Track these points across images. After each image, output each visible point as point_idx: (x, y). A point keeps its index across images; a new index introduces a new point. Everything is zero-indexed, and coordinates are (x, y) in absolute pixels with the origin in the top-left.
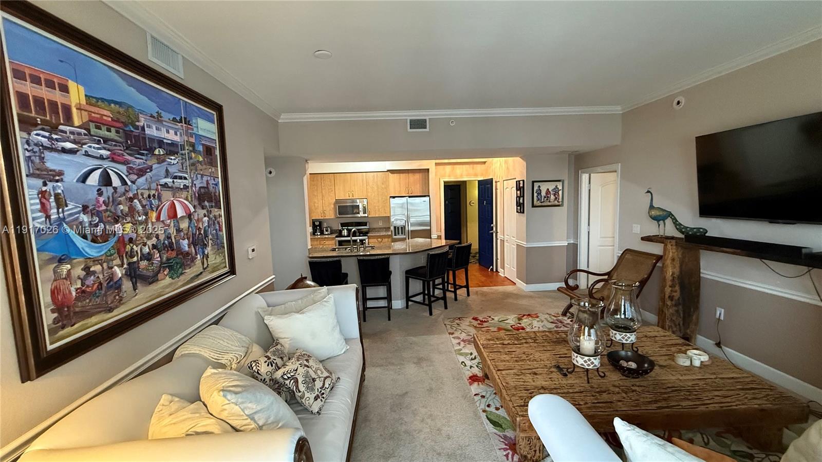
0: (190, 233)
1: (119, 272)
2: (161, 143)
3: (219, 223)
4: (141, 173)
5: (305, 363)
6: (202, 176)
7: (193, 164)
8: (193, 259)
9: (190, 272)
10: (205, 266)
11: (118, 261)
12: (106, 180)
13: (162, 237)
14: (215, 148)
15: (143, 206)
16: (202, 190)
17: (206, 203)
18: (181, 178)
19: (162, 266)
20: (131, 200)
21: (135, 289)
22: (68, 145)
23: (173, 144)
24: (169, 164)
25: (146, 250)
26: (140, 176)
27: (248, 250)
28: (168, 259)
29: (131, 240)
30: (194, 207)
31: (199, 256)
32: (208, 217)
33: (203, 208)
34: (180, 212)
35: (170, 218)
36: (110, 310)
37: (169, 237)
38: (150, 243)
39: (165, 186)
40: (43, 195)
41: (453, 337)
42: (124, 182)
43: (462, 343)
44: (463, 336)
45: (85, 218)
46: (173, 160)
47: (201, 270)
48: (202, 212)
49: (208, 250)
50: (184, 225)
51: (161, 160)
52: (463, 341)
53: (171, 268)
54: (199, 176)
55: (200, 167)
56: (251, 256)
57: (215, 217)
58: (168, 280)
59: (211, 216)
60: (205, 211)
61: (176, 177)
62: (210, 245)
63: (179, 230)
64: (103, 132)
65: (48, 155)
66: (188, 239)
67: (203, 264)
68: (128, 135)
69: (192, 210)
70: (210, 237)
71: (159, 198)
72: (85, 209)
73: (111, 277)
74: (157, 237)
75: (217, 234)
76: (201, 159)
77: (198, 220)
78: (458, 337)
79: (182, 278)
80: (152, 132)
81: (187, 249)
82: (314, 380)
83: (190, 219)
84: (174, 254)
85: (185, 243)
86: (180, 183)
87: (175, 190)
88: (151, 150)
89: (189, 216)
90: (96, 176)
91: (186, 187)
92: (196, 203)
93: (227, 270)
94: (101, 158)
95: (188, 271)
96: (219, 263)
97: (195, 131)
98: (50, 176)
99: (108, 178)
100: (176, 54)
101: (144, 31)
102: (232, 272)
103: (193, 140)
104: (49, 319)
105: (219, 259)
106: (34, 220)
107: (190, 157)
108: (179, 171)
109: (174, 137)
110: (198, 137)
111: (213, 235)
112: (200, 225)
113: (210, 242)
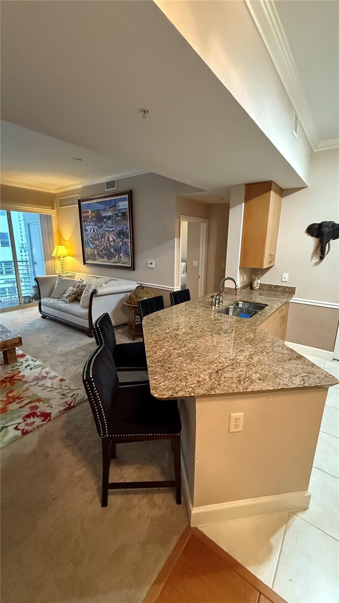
0: (114, 247)
1: (96, 253)
2: (105, 217)
3: (128, 245)
6: (120, 225)
7: (117, 222)
8: (115, 256)
9: (113, 260)
12: (94, 231)
14: (127, 212)
16: (120, 231)
17: (122, 236)
18: (111, 227)
19: (105, 254)
20: (98, 235)
22: (89, 224)
23: (110, 216)
26: (100, 228)
27: (148, 263)
31: (117, 256)
32: (122, 242)
33: (120, 238)
34: (111, 239)
37: (107, 246)
38: (102, 247)
39: (107, 230)
40: (86, 234)
41: (58, 376)
43: (45, 375)
44: (48, 383)
46: (109, 222)
47: (118, 261)
48: (120, 240)
49: (121, 255)
50: (112, 244)
51: (105, 223)
52: (45, 378)
53: (107, 256)
55: (119, 222)
56: (150, 266)
57: (126, 242)
58: (106, 259)
60: (121, 240)
63: (110, 245)
64: (94, 219)
66: (114, 249)
67: (119, 259)
68: (97, 217)
69: (115, 239)
70: (122, 250)
72: (91, 237)
73: (95, 253)
74: (104, 246)
75: (126, 250)
76: (120, 219)
77: (118, 243)
78: (53, 379)
80: (104, 215)
85: (112, 250)
86: (111, 229)
87: (109, 232)
88: (103, 221)
89: (114, 241)
90: (92, 229)
91: (113, 230)
92: (117, 236)
93: (130, 266)
94: (93, 225)
95: (113, 259)
96: (126, 261)
97: (118, 208)
98: (86, 231)
99: (94, 229)
100: (114, 182)
101: (104, 183)
102: (133, 268)
103: (116, 212)
104: (86, 257)
105: (126, 260)
106: (85, 239)
107: (115, 219)
108: (111, 225)
109: (110, 214)
110: (119, 210)
111: (124, 249)
112: (118, 245)
113: (122, 252)
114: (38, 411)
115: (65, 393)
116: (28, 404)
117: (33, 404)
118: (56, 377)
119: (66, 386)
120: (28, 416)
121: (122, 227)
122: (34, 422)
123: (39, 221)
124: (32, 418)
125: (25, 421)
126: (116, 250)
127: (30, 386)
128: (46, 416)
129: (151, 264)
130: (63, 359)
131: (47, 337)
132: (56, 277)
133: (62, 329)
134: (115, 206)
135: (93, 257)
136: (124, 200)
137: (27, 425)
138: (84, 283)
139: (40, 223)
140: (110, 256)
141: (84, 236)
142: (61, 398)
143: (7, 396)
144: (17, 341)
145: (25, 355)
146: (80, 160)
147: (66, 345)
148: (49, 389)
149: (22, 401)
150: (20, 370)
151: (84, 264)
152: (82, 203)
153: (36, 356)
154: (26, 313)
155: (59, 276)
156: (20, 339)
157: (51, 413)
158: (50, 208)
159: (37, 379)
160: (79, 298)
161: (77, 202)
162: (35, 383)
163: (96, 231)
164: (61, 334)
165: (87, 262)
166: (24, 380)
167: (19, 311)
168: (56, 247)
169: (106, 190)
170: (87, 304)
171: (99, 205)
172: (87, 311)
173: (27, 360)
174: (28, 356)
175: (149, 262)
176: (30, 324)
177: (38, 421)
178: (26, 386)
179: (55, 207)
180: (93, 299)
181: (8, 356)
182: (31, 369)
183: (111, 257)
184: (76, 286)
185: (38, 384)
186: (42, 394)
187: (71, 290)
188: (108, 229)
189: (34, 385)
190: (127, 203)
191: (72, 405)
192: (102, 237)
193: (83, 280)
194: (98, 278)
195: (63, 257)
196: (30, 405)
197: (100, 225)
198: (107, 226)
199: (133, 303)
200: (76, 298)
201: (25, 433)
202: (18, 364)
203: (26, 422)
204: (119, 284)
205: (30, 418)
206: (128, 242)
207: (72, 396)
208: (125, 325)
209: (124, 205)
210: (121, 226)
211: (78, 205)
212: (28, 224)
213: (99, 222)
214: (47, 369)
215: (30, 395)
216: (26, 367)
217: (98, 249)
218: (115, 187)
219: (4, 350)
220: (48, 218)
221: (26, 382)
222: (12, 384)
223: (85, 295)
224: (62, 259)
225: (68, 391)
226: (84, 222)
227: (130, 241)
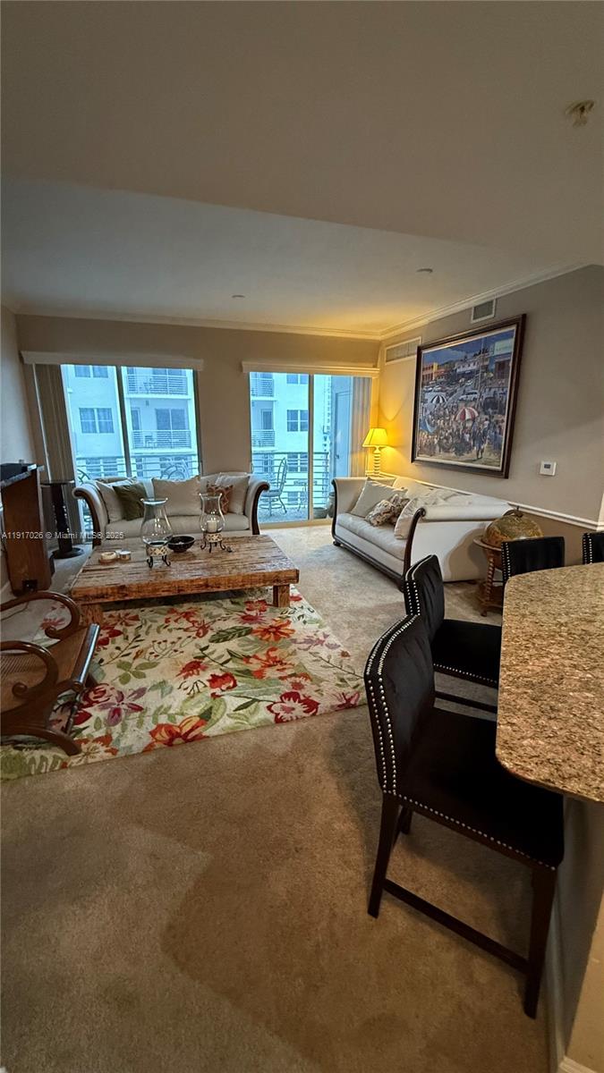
0: (472, 431)
1: (436, 441)
2: (463, 374)
3: (500, 427)
6: (490, 389)
7: (484, 382)
8: (471, 449)
9: (466, 456)
10: (480, 456)
12: (438, 401)
14: (509, 361)
15: (449, 412)
16: (488, 400)
17: (490, 410)
18: (472, 393)
19: (453, 445)
20: (445, 409)
22: (430, 389)
23: (472, 372)
24: (467, 386)
26: (450, 396)
27: (540, 464)
28: (456, 443)
29: (442, 428)
30: (479, 413)
31: (475, 448)
32: (490, 421)
33: (486, 414)
34: (468, 417)
35: (461, 419)
37: (458, 430)
39: (462, 400)
40: (423, 408)
41: (339, 646)
42: (444, 401)
43: (322, 638)
44: (324, 652)
45: (430, 417)
46: (470, 383)
47: (476, 458)
48: (485, 417)
49: (485, 446)
51: (462, 386)
52: (321, 642)
53: (456, 448)
54: (487, 390)
55: (489, 382)
56: (544, 471)
57: (497, 422)
58: (453, 454)
59: (493, 420)
60: (487, 417)
61: (469, 394)
62: (487, 443)
63: (465, 428)
64: (441, 379)
65: (426, 394)
66: (470, 434)
67: (478, 454)
68: (448, 376)
69: (477, 414)
70: (488, 437)
71: (457, 408)
72: (431, 413)
73: (434, 442)
74: (453, 429)
75: (496, 437)
76: (492, 375)
78: (332, 648)
79: (461, 457)
81: (468, 440)
83: (474, 422)
84: (459, 441)
85: (467, 436)
86: (471, 397)
87: (466, 402)
88: (457, 381)
89: (474, 419)
90: (435, 400)
91: (475, 399)
92: (480, 409)
93: (500, 468)
94: (438, 391)
95: (466, 454)
96: (493, 460)
97: (491, 355)
98: (425, 401)
99: (438, 399)
100: (492, 302)
101: (471, 308)
102: (505, 473)
103: (486, 363)
104: (418, 449)
105: (493, 457)
106: (420, 417)
107: (482, 377)
108: (472, 389)
109: (472, 367)
110: (492, 359)
111: (491, 436)
112: (481, 427)
113: (487, 441)
114: (301, 693)
115: (345, 677)
116: (290, 676)
117: (298, 680)
118: (336, 646)
119: (349, 666)
120: (287, 696)
121: (495, 393)
122: (293, 709)
123: (352, 389)
124: (292, 699)
125: (283, 702)
126: (474, 438)
127: (299, 649)
128: (311, 705)
129: (547, 466)
130: (353, 619)
131: (336, 577)
132: (364, 481)
133: (360, 569)
134: (485, 351)
135: (430, 449)
136: (506, 336)
137: (284, 709)
138: (407, 495)
139: (352, 393)
140: (461, 448)
141: (420, 411)
142: (338, 685)
143: (267, 654)
144: (293, 575)
145: (301, 599)
146: (431, 271)
147: (361, 597)
148: (323, 663)
149: (284, 669)
150: (290, 619)
151: (413, 460)
152: (424, 352)
153: (316, 605)
154: (315, 533)
155: (369, 479)
156: (297, 572)
157: (318, 704)
158: (372, 365)
159: (309, 641)
160: (394, 520)
161: (416, 351)
162: (306, 646)
163: (441, 401)
164: (357, 576)
165: (417, 458)
166: (293, 636)
167: (306, 529)
168: (371, 431)
169: (474, 321)
170: (405, 533)
171: (455, 351)
172: (404, 544)
173: (302, 607)
174: (304, 602)
175: (543, 463)
176: (315, 551)
177: (299, 709)
178: (293, 647)
179: (378, 363)
180: (418, 525)
181: (279, 594)
182: (305, 622)
183: (464, 450)
184: (392, 500)
185: (310, 650)
186: (313, 669)
187: (383, 504)
188: (464, 397)
189: (304, 650)
190: (511, 342)
191: (352, 702)
192: (451, 412)
193: (406, 490)
194: (432, 488)
195: (380, 449)
196: (293, 678)
197: (450, 389)
198: (464, 391)
199: (493, 543)
200: (389, 521)
201: (279, 720)
202: (290, 610)
203: (283, 704)
204: (470, 503)
205: (289, 700)
206: (503, 421)
207: (355, 687)
208: (471, 582)
209: (504, 347)
211: (416, 356)
212: (337, 394)
213: (449, 384)
214: (327, 630)
215: (297, 663)
216: (299, 618)
217: (441, 435)
218: (490, 313)
219: (275, 584)
220: (366, 382)
221: (294, 641)
222: (277, 638)
223: (406, 516)
224: (377, 451)
225: (349, 676)
226: (423, 385)
227: (505, 419)
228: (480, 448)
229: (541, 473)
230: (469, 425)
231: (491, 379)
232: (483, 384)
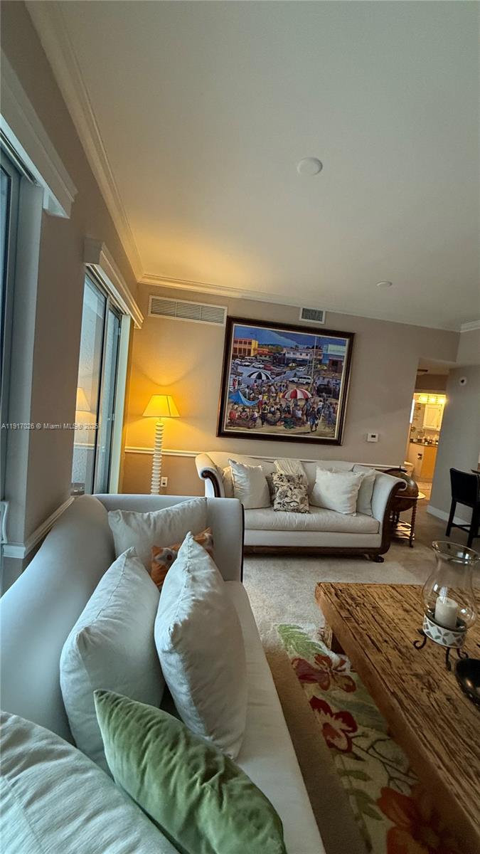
0: (305, 409)
1: (256, 415)
2: (294, 360)
3: (334, 408)
4: (278, 375)
5: (292, 488)
6: (324, 378)
7: (317, 371)
8: (304, 423)
9: (299, 429)
10: (314, 429)
11: (257, 410)
12: (259, 377)
13: (284, 406)
14: (342, 361)
15: (276, 390)
16: (322, 387)
17: (324, 394)
18: (305, 378)
19: (280, 419)
20: (270, 386)
21: (263, 424)
22: (247, 364)
23: (304, 361)
24: (299, 371)
25: (273, 409)
26: (277, 376)
28: (285, 417)
29: (265, 403)
30: (312, 395)
31: (309, 423)
32: (324, 402)
33: (320, 396)
34: (300, 395)
35: (291, 397)
36: (249, 428)
37: (288, 407)
38: (276, 407)
39: (293, 382)
40: (234, 380)
42: (268, 378)
45: (247, 390)
46: (301, 369)
47: (309, 431)
48: (319, 399)
49: (319, 421)
51: (292, 369)
53: (286, 422)
54: (321, 378)
55: (323, 373)
56: (370, 439)
57: (331, 404)
58: (282, 428)
60: (322, 399)
61: (301, 378)
62: (321, 419)
63: (296, 405)
64: (263, 358)
65: (239, 367)
66: (303, 411)
67: (312, 428)
68: (275, 358)
69: (310, 396)
70: (322, 414)
71: (287, 387)
72: (248, 387)
73: (253, 415)
74: (281, 405)
76: (325, 368)
77: (314, 403)
79: (292, 429)
80: (291, 355)
81: (300, 416)
82: (287, 496)
83: (307, 401)
84: (290, 416)
85: (299, 414)
86: (305, 381)
87: (298, 384)
88: (287, 365)
91: (307, 383)
92: (314, 393)
93: (336, 438)
94: (259, 368)
95: (298, 428)
97: (325, 352)
100: (319, 312)
101: (299, 308)
102: (337, 442)
103: (321, 358)
105: (327, 430)
106: (230, 388)
107: (315, 367)
108: (305, 374)
109: (304, 356)
110: (326, 356)
111: (326, 414)
112: (315, 406)
113: (321, 417)
121: (329, 382)
129: (373, 436)
136: (338, 343)
140: (291, 422)
141: (230, 382)
151: (222, 434)
152: (236, 325)
163: (264, 378)
169: (302, 320)
175: (370, 435)
188: (296, 379)
190: (345, 349)
192: (279, 390)
197: (277, 370)
198: (295, 374)
209: (337, 350)
210: (326, 380)
218: (320, 320)
226: (235, 357)
227: (339, 402)
228: (314, 422)
229: (368, 440)
230: (301, 403)
231: (325, 370)
232: (317, 374)
